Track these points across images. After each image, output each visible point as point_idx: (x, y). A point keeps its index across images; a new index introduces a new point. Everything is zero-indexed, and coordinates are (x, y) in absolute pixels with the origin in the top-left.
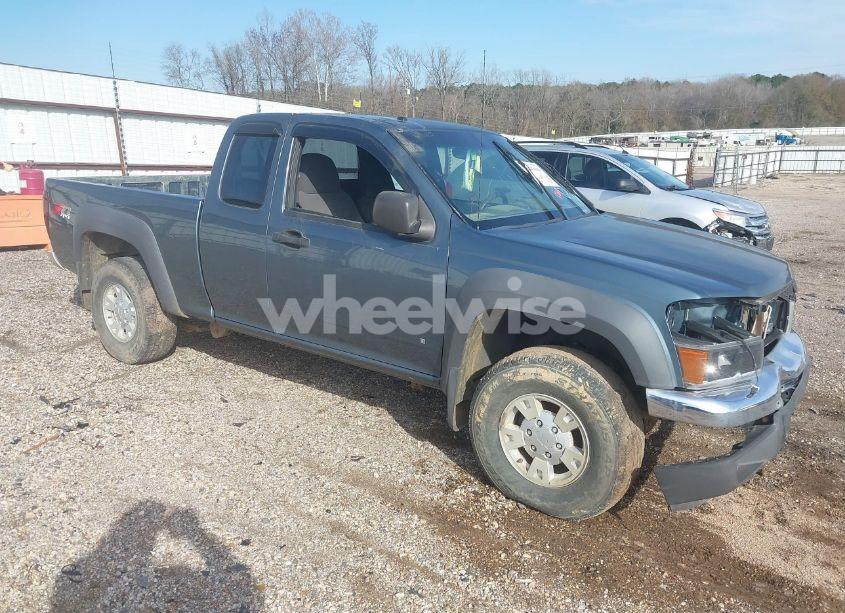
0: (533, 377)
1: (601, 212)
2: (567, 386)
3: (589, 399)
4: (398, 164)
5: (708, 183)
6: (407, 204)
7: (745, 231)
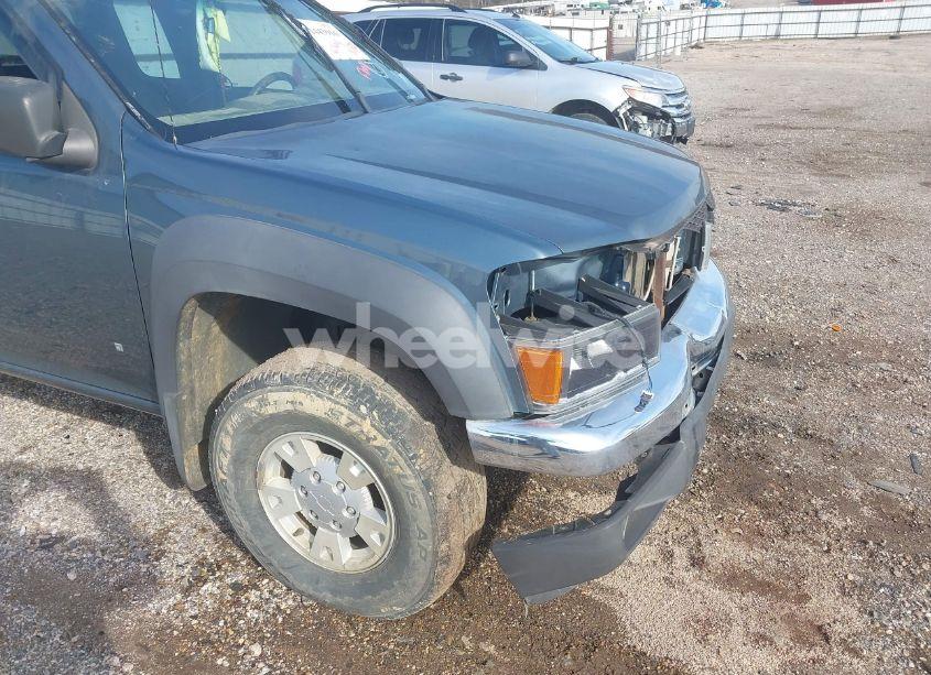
0: (289, 407)
1: (440, 97)
2: (343, 421)
3: (380, 441)
4: (22, 23)
5: (630, 57)
6: (26, 102)
7: (661, 111)
